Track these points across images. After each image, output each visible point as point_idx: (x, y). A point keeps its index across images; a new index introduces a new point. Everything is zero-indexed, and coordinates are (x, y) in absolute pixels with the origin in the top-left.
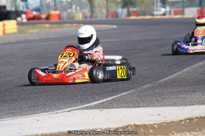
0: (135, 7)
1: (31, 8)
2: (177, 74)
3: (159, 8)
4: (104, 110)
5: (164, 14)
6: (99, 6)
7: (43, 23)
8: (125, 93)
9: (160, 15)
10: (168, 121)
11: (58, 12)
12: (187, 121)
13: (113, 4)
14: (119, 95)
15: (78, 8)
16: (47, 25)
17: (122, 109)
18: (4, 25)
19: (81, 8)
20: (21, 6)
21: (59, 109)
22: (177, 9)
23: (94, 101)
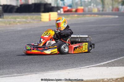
1: (66, 5)
4: (109, 67)
6: (108, 4)
7: (73, 14)
8: (122, 57)
11: (82, 8)
13: (117, 3)
14: (119, 59)
15: (95, 5)
16: (76, 15)
17: (120, 67)
18: (50, 15)
19: (97, 5)
20: (60, 4)
21: (82, 66)
23: (103, 62)
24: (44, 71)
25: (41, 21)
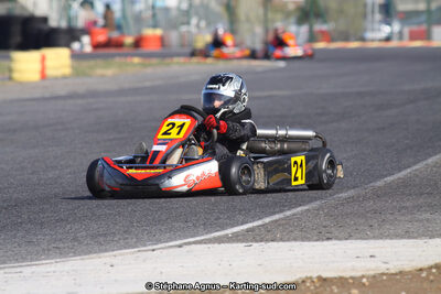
0: (325, 22)
2: (415, 168)
3: (376, 26)
4: (255, 245)
5: (388, 39)
6: (248, 20)
7: (126, 55)
8: (299, 209)
9: (380, 40)
10: (393, 271)
11: (159, 32)
12: (434, 270)
13: (279, 16)
14: (288, 213)
15: (203, 24)
16: (136, 60)
17: (293, 243)
18: (43, 59)
19: (209, 24)
21: (159, 241)
22: (415, 28)
23: (233, 226)
24: (24, 259)
25: (10, 78)
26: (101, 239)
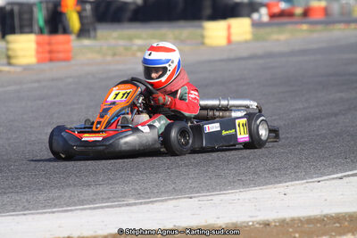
7: (296, 23)
18: (229, 27)
21: (323, 174)
25: (203, 43)
26: (276, 173)
